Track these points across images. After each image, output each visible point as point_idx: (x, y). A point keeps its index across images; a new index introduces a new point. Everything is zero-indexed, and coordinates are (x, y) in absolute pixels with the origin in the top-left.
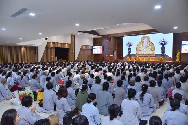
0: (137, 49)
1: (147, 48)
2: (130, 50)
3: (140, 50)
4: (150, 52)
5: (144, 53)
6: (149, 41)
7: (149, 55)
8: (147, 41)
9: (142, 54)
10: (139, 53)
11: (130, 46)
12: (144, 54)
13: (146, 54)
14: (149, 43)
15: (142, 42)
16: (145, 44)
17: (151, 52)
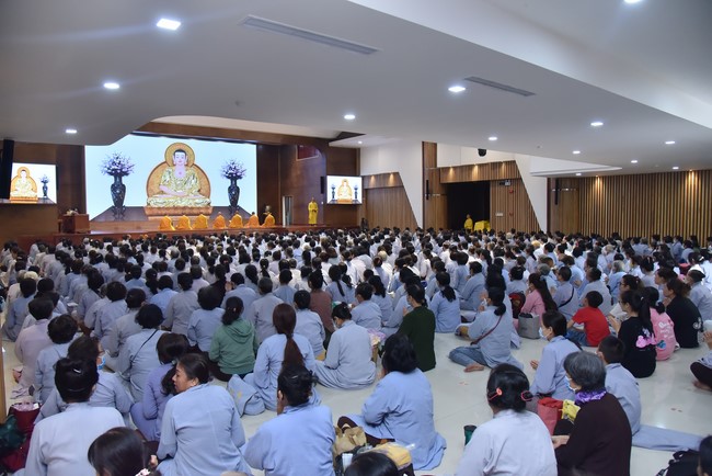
0: (151, 187)
1: (188, 186)
2: (119, 191)
3: (162, 192)
4: (197, 201)
5: (177, 204)
6: (190, 164)
7: (192, 208)
8: (184, 161)
9: (171, 205)
10: (158, 201)
11: (118, 173)
12: (175, 208)
13: (184, 208)
14: (192, 170)
15: (167, 163)
16: (180, 171)
17: (199, 201)
